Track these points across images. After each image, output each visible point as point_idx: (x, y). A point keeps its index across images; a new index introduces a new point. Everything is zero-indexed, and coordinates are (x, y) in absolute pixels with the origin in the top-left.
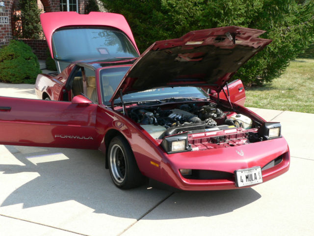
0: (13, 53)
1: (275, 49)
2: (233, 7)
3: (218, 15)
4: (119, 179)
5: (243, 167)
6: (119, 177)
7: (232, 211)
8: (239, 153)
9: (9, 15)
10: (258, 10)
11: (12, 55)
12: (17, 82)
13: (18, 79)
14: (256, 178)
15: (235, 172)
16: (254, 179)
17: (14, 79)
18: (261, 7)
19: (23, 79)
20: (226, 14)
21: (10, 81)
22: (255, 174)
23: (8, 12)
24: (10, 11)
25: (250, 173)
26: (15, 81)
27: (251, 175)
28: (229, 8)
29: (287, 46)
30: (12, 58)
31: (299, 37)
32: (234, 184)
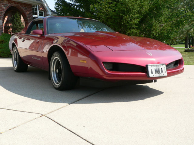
0: (3, 40)
1: (156, 34)
2: (132, 7)
3: (123, 12)
4: (58, 83)
5: (152, 63)
6: (58, 82)
7: (144, 99)
8: (148, 54)
9: (2, 20)
10: (146, 12)
11: (2, 41)
12: (5, 56)
13: (6, 55)
14: (162, 72)
15: (147, 66)
16: (161, 72)
17: (3, 55)
18: (148, 9)
19: (9, 55)
20: (128, 12)
21: (1, 56)
22: (162, 68)
23: (2, 18)
24: (3, 17)
25: (157, 68)
26: (4, 56)
27: (159, 69)
28: (129, 8)
29: (162, 33)
30: (3, 43)
31: (169, 28)
32: (146, 75)
